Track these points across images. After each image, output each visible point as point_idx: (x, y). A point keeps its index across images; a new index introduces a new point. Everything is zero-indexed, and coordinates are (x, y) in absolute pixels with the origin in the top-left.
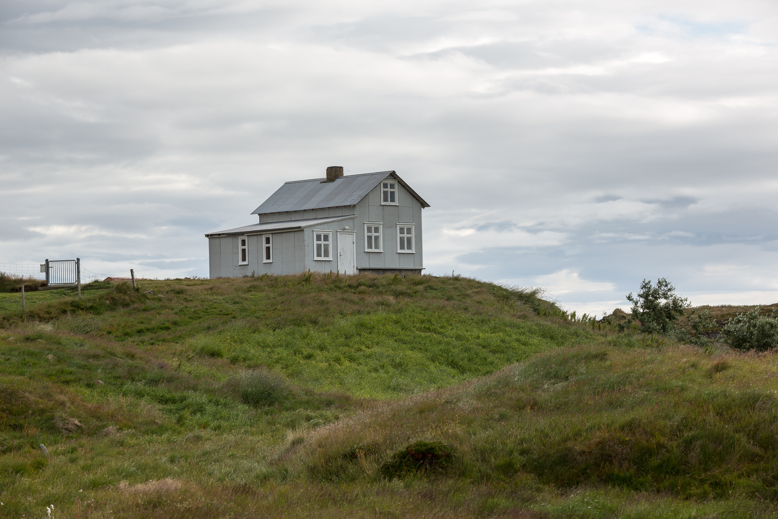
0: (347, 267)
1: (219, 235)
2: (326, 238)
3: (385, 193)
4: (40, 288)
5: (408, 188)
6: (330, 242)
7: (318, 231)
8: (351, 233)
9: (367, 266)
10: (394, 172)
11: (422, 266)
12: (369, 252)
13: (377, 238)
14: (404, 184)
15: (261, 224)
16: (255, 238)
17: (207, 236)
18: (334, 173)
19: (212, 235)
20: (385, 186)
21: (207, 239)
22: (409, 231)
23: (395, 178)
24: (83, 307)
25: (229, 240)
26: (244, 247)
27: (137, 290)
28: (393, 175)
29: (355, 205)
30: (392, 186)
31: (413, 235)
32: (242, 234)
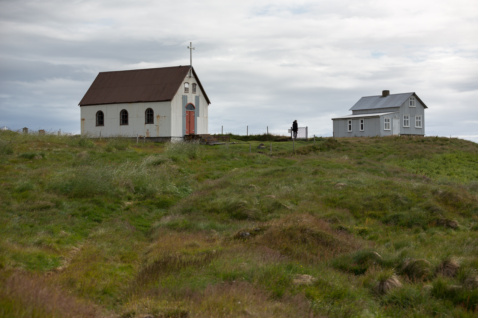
0: (396, 132)
1: (338, 119)
2: (388, 121)
3: (411, 102)
4: (288, 140)
5: (419, 100)
6: (390, 123)
7: (385, 117)
8: (398, 119)
9: (404, 133)
10: (415, 93)
11: (424, 134)
12: (405, 127)
13: (407, 121)
14: (418, 98)
15: (353, 114)
16: (356, 120)
17: (332, 119)
18: (386, 93)
19: (334, 119)
20: (411, 99)
21: (332, 121)
22: (420, 118)
23: (414, 96)
24: (317, 148)
25: (343, 121)
26: (350, 124)
27: (336, 141)
28: (414, 94)
29: (399, 107)
30: (413, 99)
31: (421, 120)
32: (350, 118)
